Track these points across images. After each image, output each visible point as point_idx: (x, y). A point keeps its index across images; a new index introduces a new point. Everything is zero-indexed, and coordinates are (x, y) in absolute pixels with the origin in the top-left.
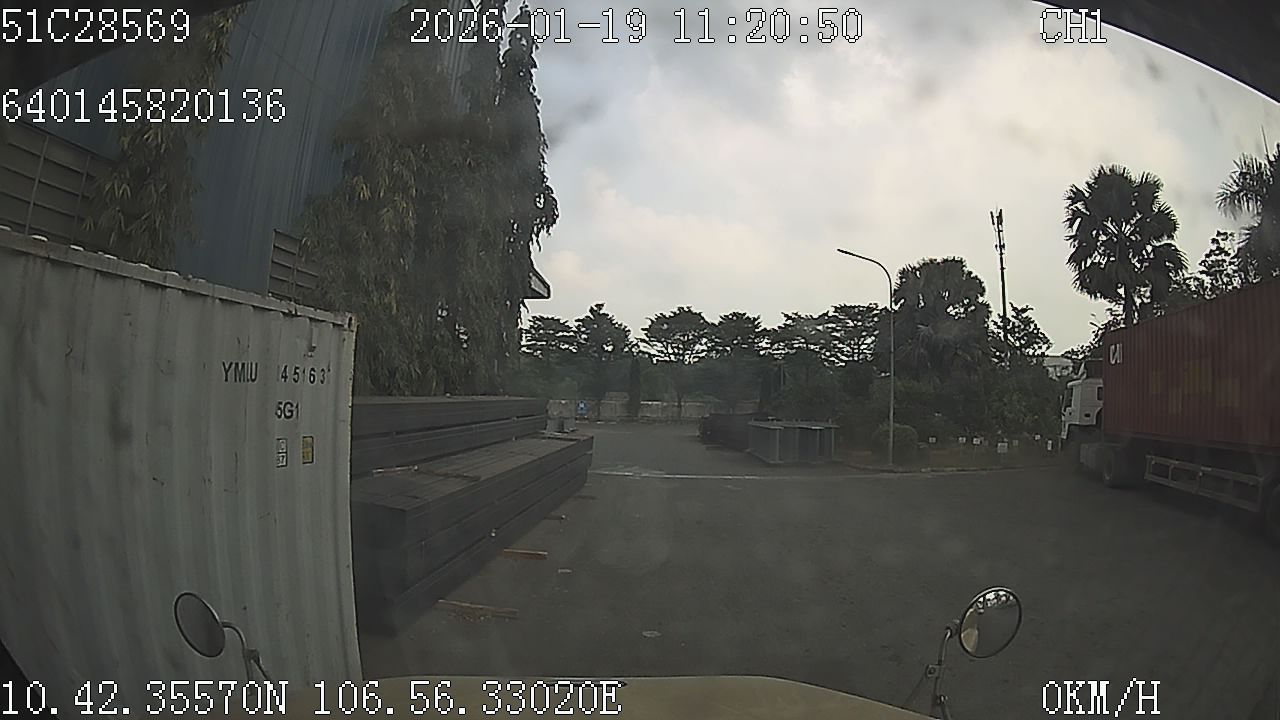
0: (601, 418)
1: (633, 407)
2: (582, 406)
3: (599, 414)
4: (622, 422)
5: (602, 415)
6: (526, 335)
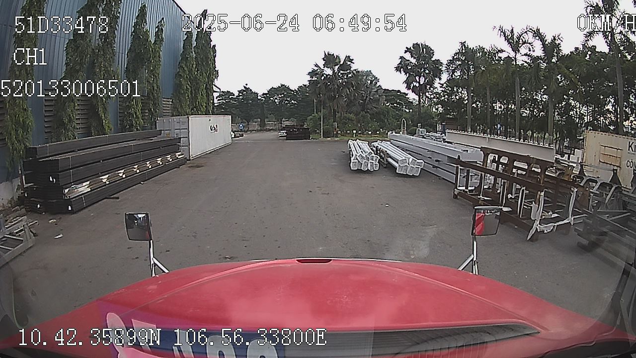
1: (262, 124)
2: (241, 126)
4: (257, 131)
5: (250, 129)
6: (216, 98)
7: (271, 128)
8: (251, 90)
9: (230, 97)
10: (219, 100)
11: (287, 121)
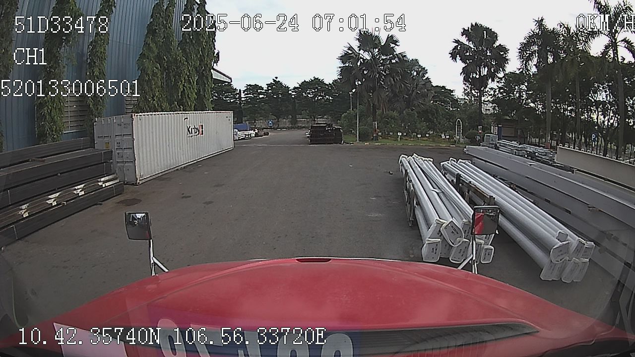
0: (279, 127)
1: (294, 121)
2: (270, 122)
4: (288, 128)
7: (303, 125)
8: (281, 84)
9: (259, 91)
10: (246, 94)
11: (320, 118)
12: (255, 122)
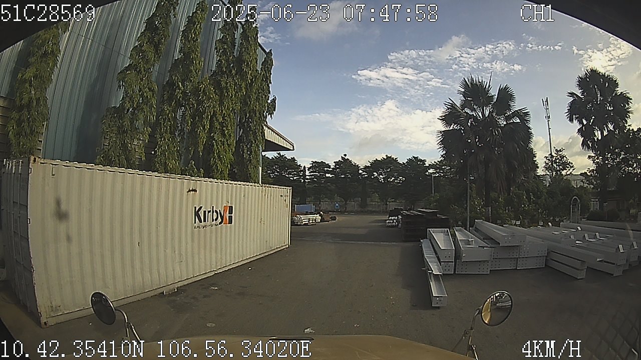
0: (346, 211)
1: (363, 205)
2: (338, 205)
3: (346, 208)
4: (357, 213)
5: (347, 210)
6: (309, 170)
7: (374, 209)
8: (350, 162)
9: (326, 169)
10: (311, 172)
11: (392, 202)
12: (320, 204)
